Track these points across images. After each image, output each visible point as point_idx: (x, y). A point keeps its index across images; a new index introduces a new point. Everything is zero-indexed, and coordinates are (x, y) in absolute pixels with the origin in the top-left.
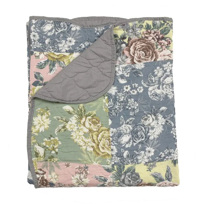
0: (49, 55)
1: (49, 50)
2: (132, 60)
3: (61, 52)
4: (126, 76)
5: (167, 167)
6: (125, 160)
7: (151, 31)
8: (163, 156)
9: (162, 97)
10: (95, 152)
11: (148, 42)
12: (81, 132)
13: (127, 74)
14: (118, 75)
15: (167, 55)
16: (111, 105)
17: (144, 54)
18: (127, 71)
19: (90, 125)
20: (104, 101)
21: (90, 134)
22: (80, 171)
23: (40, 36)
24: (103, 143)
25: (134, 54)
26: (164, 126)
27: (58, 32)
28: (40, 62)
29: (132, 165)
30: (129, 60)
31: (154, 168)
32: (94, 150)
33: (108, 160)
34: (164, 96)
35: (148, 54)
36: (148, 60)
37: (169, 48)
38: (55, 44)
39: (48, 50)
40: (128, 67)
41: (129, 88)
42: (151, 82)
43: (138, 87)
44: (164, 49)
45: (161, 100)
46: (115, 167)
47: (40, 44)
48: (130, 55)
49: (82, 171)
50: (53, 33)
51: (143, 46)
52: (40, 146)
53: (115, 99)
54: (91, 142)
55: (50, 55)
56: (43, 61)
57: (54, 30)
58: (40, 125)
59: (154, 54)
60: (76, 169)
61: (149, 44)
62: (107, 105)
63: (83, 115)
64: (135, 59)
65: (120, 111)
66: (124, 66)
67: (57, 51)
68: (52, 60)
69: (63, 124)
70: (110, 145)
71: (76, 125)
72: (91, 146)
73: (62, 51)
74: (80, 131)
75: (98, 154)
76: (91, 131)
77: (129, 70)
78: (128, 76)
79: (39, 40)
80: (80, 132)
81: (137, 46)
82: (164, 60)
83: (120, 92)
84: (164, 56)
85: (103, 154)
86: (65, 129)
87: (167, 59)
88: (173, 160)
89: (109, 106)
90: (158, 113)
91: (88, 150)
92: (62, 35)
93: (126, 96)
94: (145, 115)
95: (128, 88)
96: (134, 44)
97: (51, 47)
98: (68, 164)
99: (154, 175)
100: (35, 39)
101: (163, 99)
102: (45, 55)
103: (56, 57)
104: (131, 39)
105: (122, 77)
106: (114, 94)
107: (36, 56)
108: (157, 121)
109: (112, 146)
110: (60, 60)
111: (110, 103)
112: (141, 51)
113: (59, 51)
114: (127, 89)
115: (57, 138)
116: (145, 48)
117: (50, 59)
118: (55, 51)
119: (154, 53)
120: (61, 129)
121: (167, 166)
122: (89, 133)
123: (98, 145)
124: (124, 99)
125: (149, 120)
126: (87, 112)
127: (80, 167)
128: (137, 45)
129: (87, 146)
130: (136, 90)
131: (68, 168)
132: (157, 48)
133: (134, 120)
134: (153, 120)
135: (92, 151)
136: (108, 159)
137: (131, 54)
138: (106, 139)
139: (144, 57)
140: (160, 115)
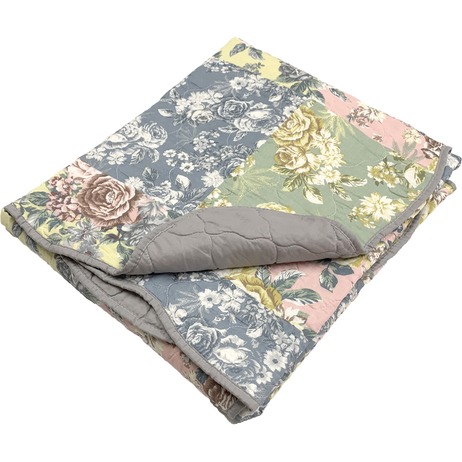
0: (275, 304)
1: (265, 315)
2: (136, 198)
3: (246, 294)
4: (170, 183)
5: (233, 56)
6: (283, 94)
7: (58, 216)
8: (224, 68)
9: (149, 127)
10: (320, 125)
11: (81, 205)
12: (320, 160)
13: (166, 185)
14: (181, 194)
15: (79, 169)
16: (237, 161)
17: (108, 194)
18: (161, 190)
19: (296, 158)
20: (242, 173)
21: (308, 148)
22: (363, 120)
23: (263, 353)
24: (298, 128)
25: (124, 205)
26: (187, 96)
27: (217, 332)
28: (304, 303)
29: (279, 83)
30: (142, 201)
31: (251, 64)
32: (319, 129)
33: (310, 106)
34: (146, 126)
35: (103, 191)
36: (114, 182)
37: (64, 173)
38: (244, 316)
39: (268, 315)
40: (153, 193)
41: (183, 165)
42: (144, 153)
43: (169, 158)
44: (72, 178)
45: (156, 124)
46: (305, 93)
47: (274, 339)
48: (131, 207)
49: (360, 118)
50: (230, 337)
51: (98, 206)
52: (407, 180)
53: (221, 165)
54: (317, 140)
55: (272, 304)
56: (298, 302)
57: (223, 341)
58: (385, 206)
59: (94, 183)
60: (367, 126)
61: (84, 201)
62: (242, 165)
63: (296, 176)
64: (129, 197)
65: (230, 147)
66: (157, 199)
67: (251, 301)
68: (275, 292)
69: (342, 185)
70: (290, 119)
71: (320, 172)
72: (321, 136)
73: (241, 294)
74: (321, 162)
75: (318, 121)
76: (303, 152)
77: (156, 189)
78: (166, 182)
79: (272, 346)
80: (323, 161)
81: (105, 212)
82: (89, 166)
83: (204, 168)
84: (84, 171)
85: (310, 115)
86: (344, 177)
87: (85, 163)
88: (216, 57)
89: (241, 162)
90: (177, 114)
91: (330, 135)
92: (216, 320)
93: (201, 158)
94: (198, 122)
95: (186, 168)
96: (106, 219)
97: (256, 316)
98: (377, 140)
99: (260, 57)
100: (280, 354)
101: (152, 123)
102: (283, 310)
103: (263, 291)
104: (103, 228)
105: (177, 186)
106: (216, 173)
107: (305, 319)
108: (189, 107)
109: (289, 116)
110: (260, 282)
111: (236, 164)
112: (108, 201)
113: (249, 297)
114: (188, 166)
115: (370, 175)
116: (96, 201)
117: (278, 297)
118: (256, 303)
119: (93, 185)
120: (353, 180)
121: (231, 56)
122: (308, 151)
123: (309, 130)
124: (207, 158)
125: (200, 114)
126: (285, 175)
127: (360, 125)
128: (104, 214)
129: (327, 139)
130: (176, 156)
131: (380, 136)
132: (81, 188)
133: (221, 127)
134: (193, 112)
135: (324, 129)
136: (307, 106)
137: (127, 208)
138: (288, 129)
139: (113, 190)
140: (177, 111)
